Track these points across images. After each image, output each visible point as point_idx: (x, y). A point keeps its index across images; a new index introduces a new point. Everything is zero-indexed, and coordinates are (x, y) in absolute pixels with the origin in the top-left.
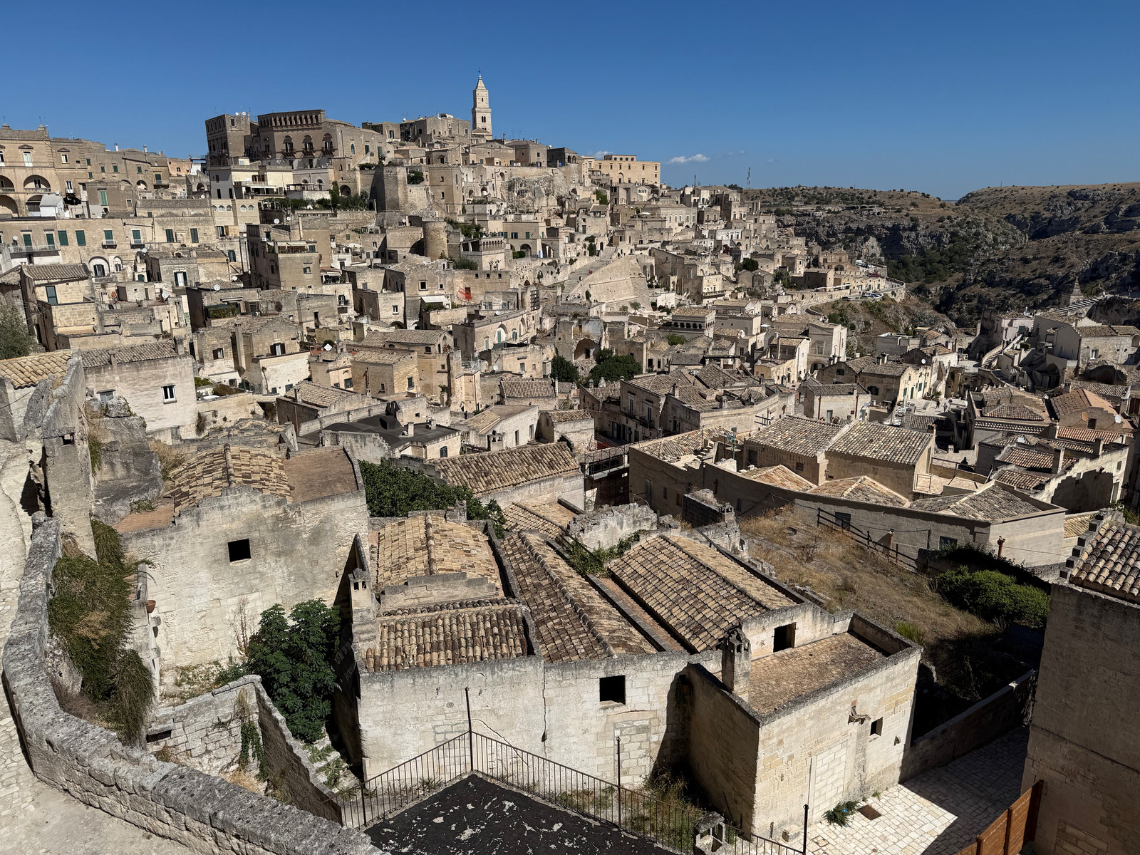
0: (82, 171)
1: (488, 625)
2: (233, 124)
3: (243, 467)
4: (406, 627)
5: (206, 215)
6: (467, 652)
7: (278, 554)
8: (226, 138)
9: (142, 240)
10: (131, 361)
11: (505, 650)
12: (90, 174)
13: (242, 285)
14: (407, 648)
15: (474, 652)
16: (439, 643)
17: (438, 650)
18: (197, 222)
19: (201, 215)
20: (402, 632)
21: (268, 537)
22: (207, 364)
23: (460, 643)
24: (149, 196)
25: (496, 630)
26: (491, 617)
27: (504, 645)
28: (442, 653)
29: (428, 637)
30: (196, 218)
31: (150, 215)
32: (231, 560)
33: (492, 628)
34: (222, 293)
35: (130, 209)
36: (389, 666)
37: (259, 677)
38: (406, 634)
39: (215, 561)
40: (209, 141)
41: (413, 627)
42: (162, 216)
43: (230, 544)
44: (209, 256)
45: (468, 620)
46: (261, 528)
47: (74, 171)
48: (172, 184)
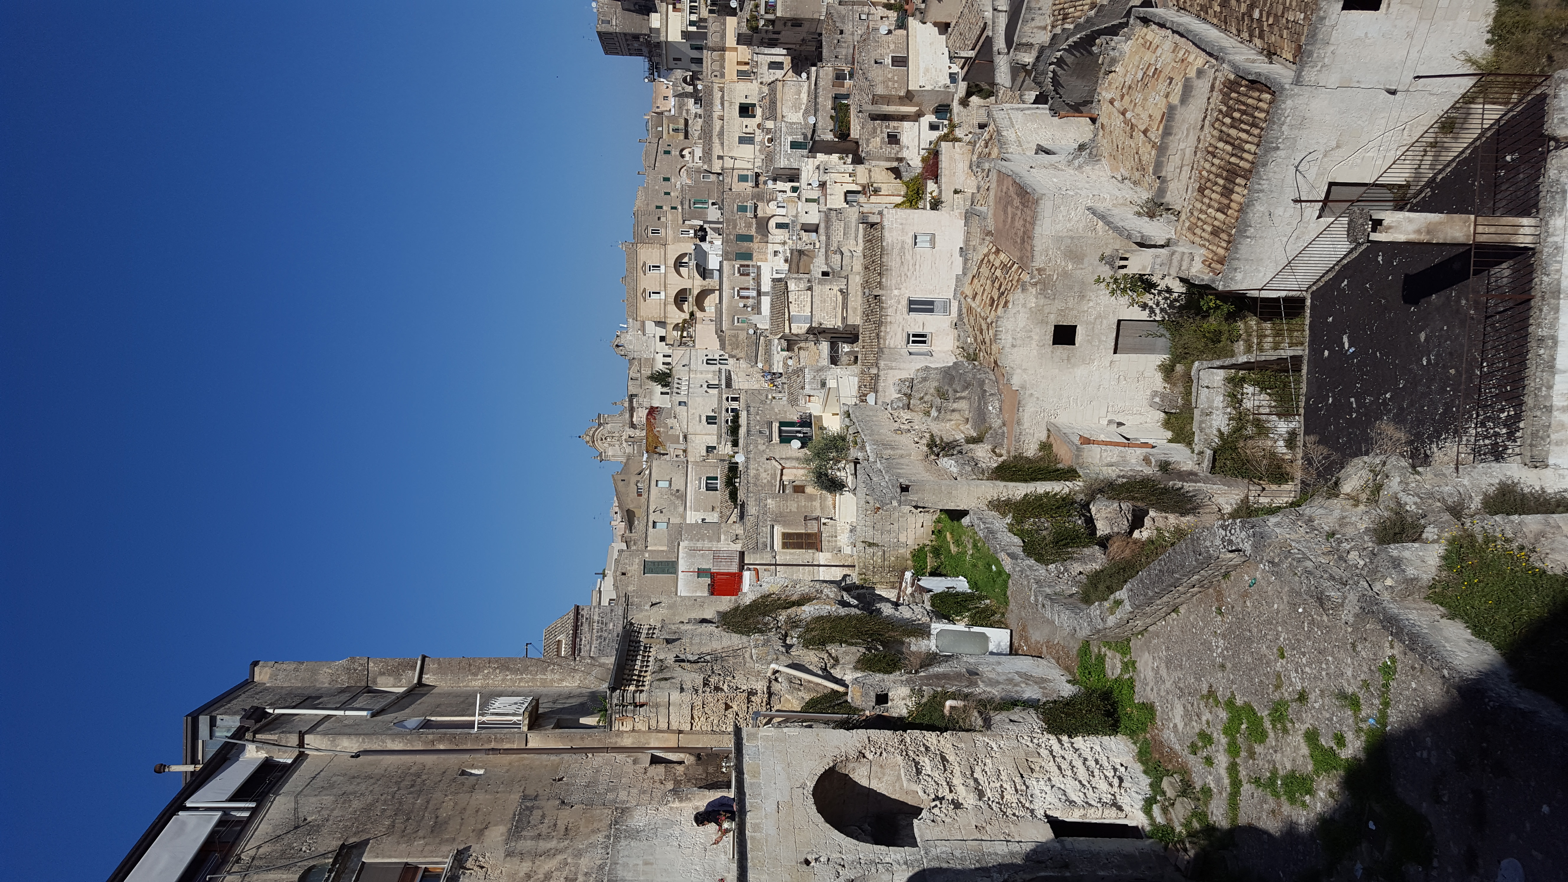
0: (669, 216)
1: (1228, 120)
2: (609, 22)
3: (984, 298)
4: (1196, 214)
5: (722, 90)
6: (1247, 160)
7: (1082, 297)
8: (625, 34)
9: (749, 173)
10: (880, 274)
11: (1262, 115)
12: (673, 208)
13: (814, 69)
14: (1216, 223)
15: (1249, 152)
16: (1224, 187)
17: (1232, 191)
18: (731, 103)
19: (722, 97)
20: (1199, 219)
21: (1058, 304)
22: (905, 154)
23: (1234, 164)
24: (698, 152)
25: (1237, 115)
26: (1220, 111)
27: (1256, 114)
28: (1237, 189)
29: (1214, 196)
30: (726, 104)
31: (720, 158)
32: (1074, 344)
33: (1232, 118)
34: (819, 114)
35: (713, 178)
36: (1227, 249)
37: (1196, 364)
38: (1203, 217)
39: (1068, 359)
40: (631, 55)
41: (1198, 205)
42: (722, 144)
43: (1055, 342)
44: (773, 103)
45: (1213, 142)
46: (1046, 311)
47: (669, 225)
48: (684, 114)
